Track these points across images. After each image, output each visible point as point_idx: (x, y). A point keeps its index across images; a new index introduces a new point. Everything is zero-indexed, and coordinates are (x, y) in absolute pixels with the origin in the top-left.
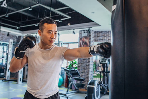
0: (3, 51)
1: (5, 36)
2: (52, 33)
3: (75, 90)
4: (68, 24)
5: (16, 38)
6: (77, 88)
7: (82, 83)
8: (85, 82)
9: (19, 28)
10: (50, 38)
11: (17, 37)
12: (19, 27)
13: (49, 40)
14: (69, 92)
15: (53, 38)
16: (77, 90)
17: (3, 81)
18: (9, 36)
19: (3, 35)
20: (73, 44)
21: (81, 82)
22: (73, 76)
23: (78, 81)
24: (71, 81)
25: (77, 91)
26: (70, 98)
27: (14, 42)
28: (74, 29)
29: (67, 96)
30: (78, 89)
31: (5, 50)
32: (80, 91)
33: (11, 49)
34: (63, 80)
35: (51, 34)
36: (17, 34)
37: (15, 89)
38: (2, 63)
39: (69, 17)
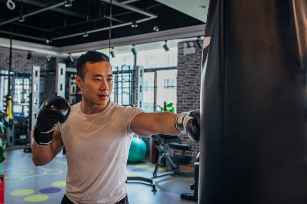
0: (23, 89)
1: (23, 60)
2: (103, 80)
3: (171, 169)
4: (155, 29)
5: (45, 62)
6: (175, 166)
7: (186, 155)
8: (193, 153)
9: (51, 41)
10: (100, 89)
11: (49, 60)
12: (49, 39)
13: (98, 94)
14: (158, 175)
15: (104, 90)
16: (176, 170)
17: (25, 151)
18: (32, 58)
19: (20, 58)
20: (166, 71)
21: (184, 153)
22: (165, 142)
23: (179, 151)
24: (162, 152)
25: (176, 172)
26: (159, 187)
27: (42, 71)
28: (166, 39)
29: (154, 183)
30: (177, 168)
31: (27, 87)
32: (182, 171)
33: (37, 86)
34: (148, 146)
35: (100, 82)
36: (48, 55)
37: (49, 170)
38: (23, 113)
39: (153, 17)
